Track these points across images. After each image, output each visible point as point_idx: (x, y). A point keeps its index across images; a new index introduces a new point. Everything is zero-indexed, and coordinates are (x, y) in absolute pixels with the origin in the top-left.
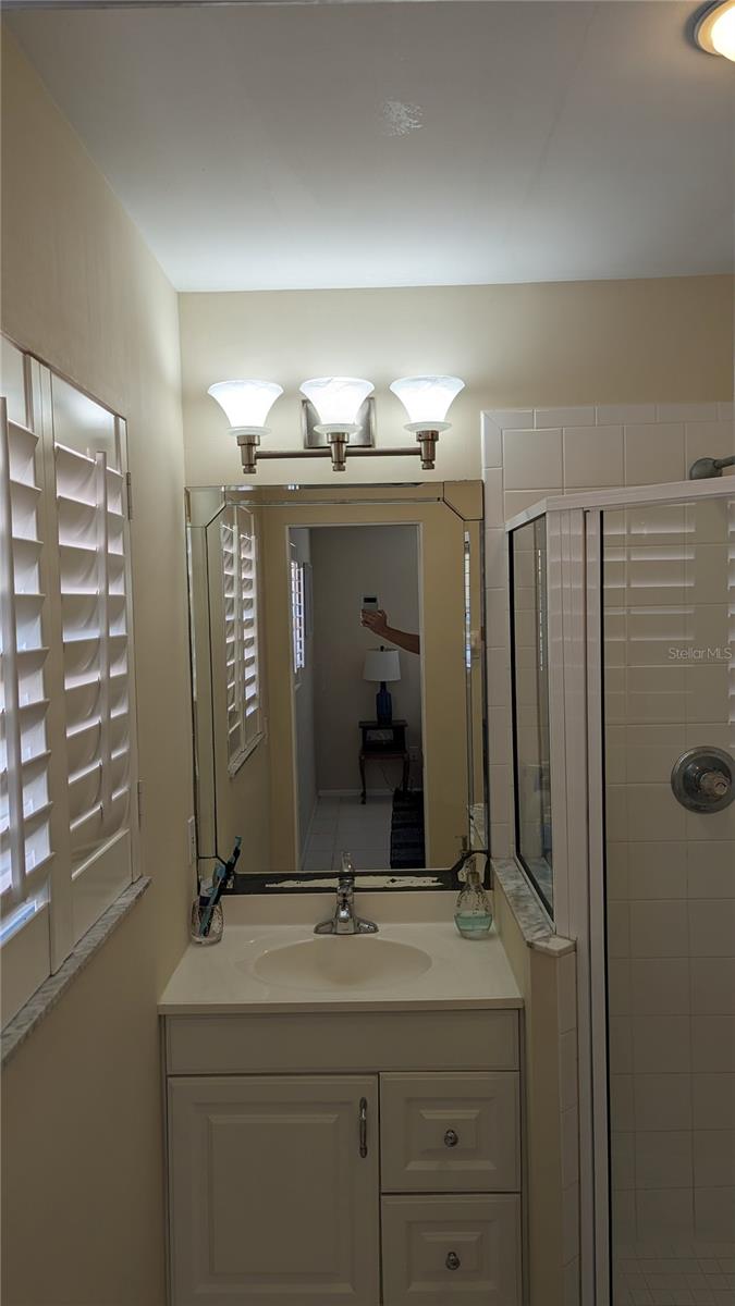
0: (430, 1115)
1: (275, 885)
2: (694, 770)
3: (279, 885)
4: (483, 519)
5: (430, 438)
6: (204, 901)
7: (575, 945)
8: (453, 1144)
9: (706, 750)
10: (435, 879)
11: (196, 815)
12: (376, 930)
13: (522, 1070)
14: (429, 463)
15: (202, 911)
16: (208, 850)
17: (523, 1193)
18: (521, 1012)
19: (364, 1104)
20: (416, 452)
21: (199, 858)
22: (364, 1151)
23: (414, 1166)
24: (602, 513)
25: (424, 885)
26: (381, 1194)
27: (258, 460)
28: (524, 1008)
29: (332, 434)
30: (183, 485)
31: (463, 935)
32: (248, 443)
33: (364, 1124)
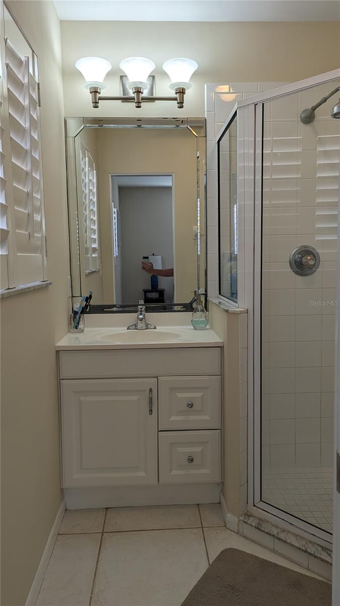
0: (180, 395)
1: (109, 310)
2: (298, 257)
3: (111, 310)
4: (206, 136)
5: (181, 92)
6: (75, 313)
7: (247, 310)
8: (191, 407)
9: (305, 247)
10: (182, 307)
11: (71, 276)
12: (155, 328)
13: (222, 375)
14: (181, 105)
15: (75, 317)
16: (77, 293)
17: (222, 430)
18: (222, 348)
19: (151, 390)
20: (175, 99)
21: (73, 297)
22: (151, 411)
23: (173, 418)
24: (263, 104)
25: (177, 310)
26: (158, 431)
27: (99, 101)
28: (223, 346)
29: (135, 88)
30: (63, 116)
31: (195, 329)
32: (95, 91)
33: (151, 400)
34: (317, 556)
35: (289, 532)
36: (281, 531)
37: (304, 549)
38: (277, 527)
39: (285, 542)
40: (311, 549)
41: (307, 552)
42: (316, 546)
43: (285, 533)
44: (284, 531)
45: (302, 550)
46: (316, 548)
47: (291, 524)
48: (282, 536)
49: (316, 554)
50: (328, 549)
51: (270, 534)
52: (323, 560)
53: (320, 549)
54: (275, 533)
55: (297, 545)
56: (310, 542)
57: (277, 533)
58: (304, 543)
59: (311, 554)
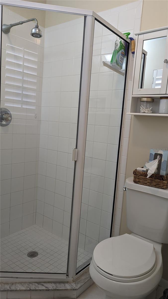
34: (37, 290)
35: (16, 283)
36: (11, 285)
37: (29, 289)
38: (7, 284)
39: (16, 290)
40: (33, 287)
41: (31, 290)
42: (34, 284)
43: (14, 285)
44: (13, 284)
45: (28, 290)
46: (34, 285)
47: (17, 278)
48: (13, 288)
49: (36, 289)
50: (40, 282)
51: (5, 291)
52: (40, 290)
53: (37, 284)
54: (8, 288)
55: (24, 289)
56: (30, 283)
57: (9, 287)
58: (27, 285)
59: (33, 290)
